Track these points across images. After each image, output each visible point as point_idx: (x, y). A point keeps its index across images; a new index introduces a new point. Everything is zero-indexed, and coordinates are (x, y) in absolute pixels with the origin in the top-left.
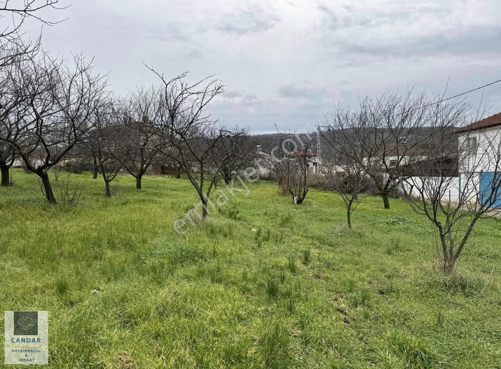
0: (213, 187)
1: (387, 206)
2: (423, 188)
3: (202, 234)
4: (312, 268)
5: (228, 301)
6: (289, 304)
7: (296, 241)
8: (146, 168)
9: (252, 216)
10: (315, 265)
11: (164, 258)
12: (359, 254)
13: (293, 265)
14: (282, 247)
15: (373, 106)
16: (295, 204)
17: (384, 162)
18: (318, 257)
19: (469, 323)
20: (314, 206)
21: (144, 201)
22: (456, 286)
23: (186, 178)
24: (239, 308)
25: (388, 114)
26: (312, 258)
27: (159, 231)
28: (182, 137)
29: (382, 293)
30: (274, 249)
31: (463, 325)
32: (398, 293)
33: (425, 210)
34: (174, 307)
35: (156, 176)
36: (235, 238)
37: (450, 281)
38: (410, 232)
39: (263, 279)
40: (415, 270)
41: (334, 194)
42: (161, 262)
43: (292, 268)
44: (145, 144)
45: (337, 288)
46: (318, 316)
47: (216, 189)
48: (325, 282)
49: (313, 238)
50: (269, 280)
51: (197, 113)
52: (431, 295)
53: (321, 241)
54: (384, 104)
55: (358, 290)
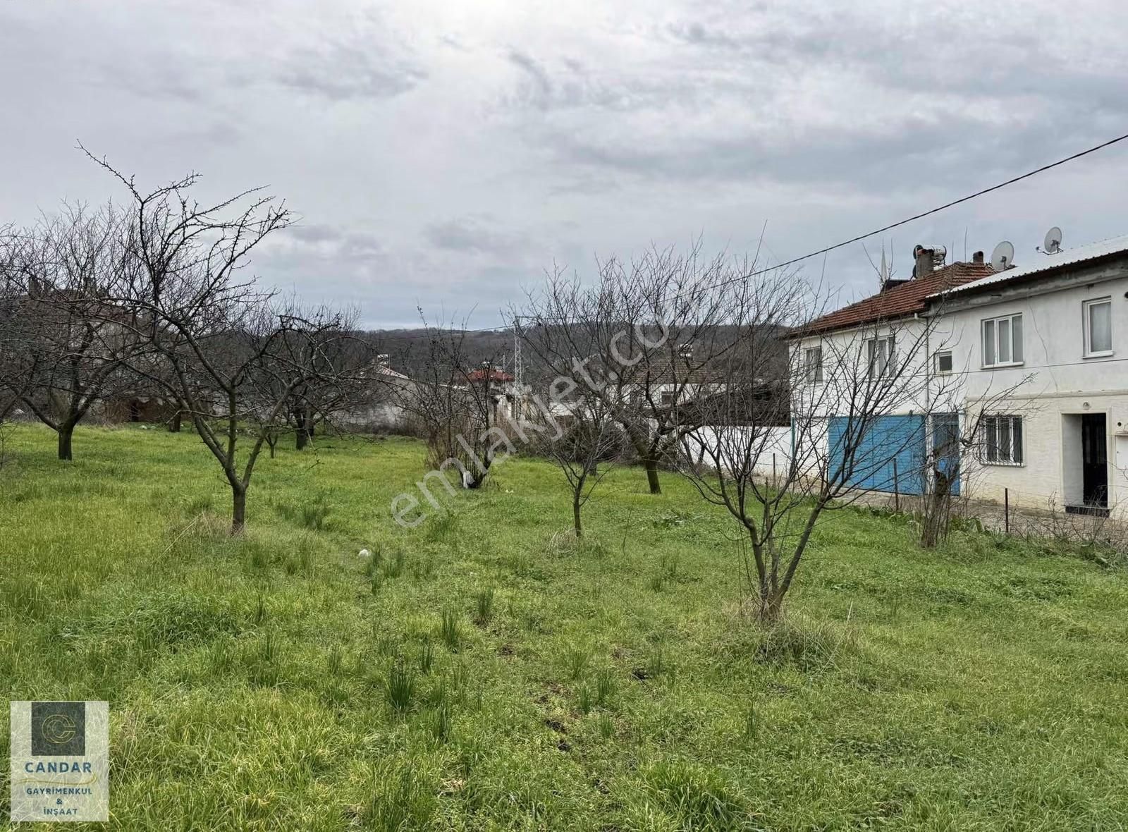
0: (265, 452)
1: (655, 488)
2: (719, 451)
3: (230, 568)
4: (495, 631)
5: (290, 726)
6: (437, 721)
7: (463, 573)
8: (86, 406)
9: (361, 521)
10: (503, 626)
11: (126, 633)
12: (596, 594)
13: (452, 629)
14: (430, 589)
15: (625, 278)
16: (465, 488)
17: (648, 397)
18: (510, 607)
19: (807, 726)
20: (507, 491)
21: (77, 490)
22: (783, 650)
23: (191, 432)
24: (315, 743)
25: (654, 298)
26: (496, 610)
27: (114, 565)
28: (182, 331)
29: (641, 676)
30: (410, 595)
31: (796, 732)
32: (673, 675)
33: (724, 495)
34: (145, 755)
35: (114, 427)
36: (316, 575)
37: (772, 640)
38: (698, 542)
39: (379, 669)
40: (707, 622)
41: (549, 465)
42: (118, 644)
43: (451, 637)
44: (84, 347)
45: (548, 674)
46: (502, 742)
47: (272, 457)
48: (521, 662)
49: (499, 563)
50: (394, 670)
51: (221, 273)
52: (735, 673)
53: (518, 568)
54: (646, 274)
55: (591, 675)
